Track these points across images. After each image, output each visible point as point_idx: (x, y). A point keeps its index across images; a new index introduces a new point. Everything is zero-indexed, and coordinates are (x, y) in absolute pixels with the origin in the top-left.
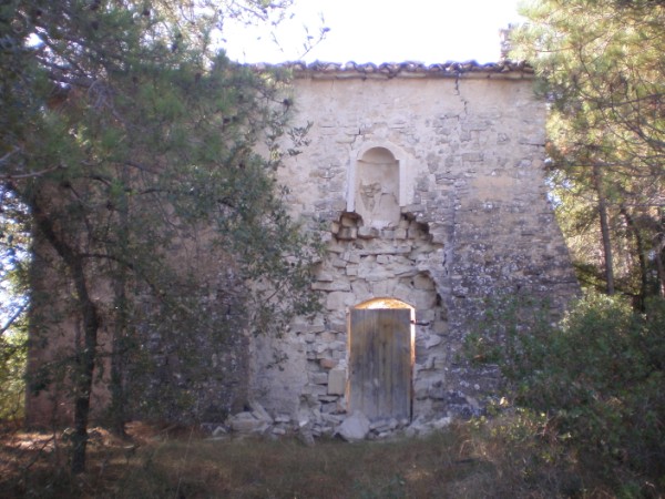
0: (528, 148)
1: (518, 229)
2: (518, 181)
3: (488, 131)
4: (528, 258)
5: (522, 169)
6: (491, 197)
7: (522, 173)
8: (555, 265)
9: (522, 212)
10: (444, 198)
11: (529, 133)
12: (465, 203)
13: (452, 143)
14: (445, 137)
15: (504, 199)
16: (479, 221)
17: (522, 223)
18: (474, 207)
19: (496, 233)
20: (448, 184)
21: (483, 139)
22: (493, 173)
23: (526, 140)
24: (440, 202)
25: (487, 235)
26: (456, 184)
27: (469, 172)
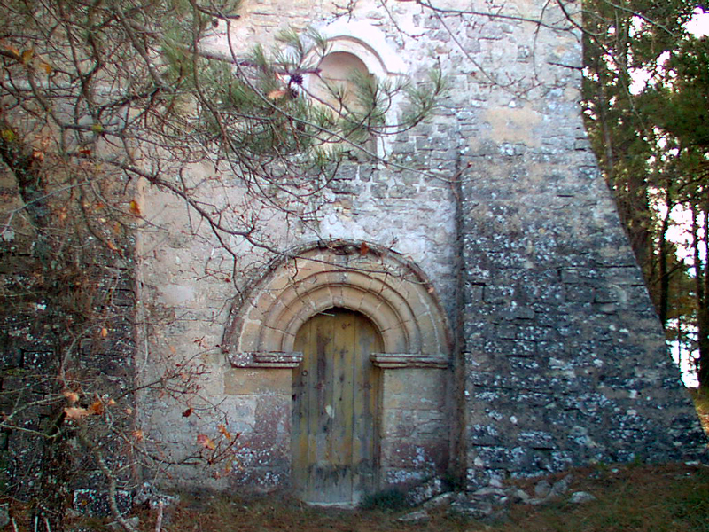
0: (560, 71)
1: (551, 186)
2: (546, 117)
3: (505, 41)
4: (568, 229)
5: (551, 99)
6: (510, 137)
7: (551, 106)
8: (606, 242)
9: (556, 162)
10: (442, 135)
11: (561, 48)
12: (474, 144)
13: (453, 54)
14: (442, 44)
15: (529, 142)
16: (496, 171)
17: (556, 178)
18: (487, 151)
19: (521, 191)
20: (448, 116)
21: (497, 52)
22: (513, 104)
23: (557, 58)
24: (437, 141)
25: (509, 194)
26: (458, 115)
27: (477, 99)
